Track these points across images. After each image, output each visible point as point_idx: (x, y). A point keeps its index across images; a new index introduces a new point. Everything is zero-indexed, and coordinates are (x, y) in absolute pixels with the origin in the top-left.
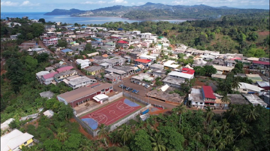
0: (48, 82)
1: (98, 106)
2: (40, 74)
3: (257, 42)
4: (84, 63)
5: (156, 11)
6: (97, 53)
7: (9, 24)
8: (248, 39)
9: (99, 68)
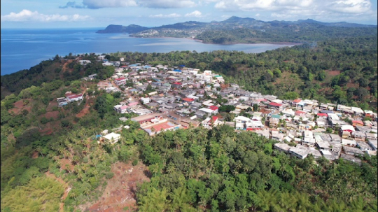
0: (123, 111)
1: (152, 125)
2: (117, 107)
3: (324, 82)
4: (146, 100)
5: (241, 31)
6: (156, 92)
7: (82, 61)
8: (316, 79)
9: (156, 104)
